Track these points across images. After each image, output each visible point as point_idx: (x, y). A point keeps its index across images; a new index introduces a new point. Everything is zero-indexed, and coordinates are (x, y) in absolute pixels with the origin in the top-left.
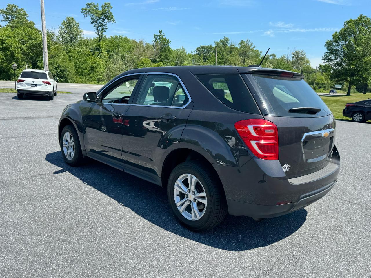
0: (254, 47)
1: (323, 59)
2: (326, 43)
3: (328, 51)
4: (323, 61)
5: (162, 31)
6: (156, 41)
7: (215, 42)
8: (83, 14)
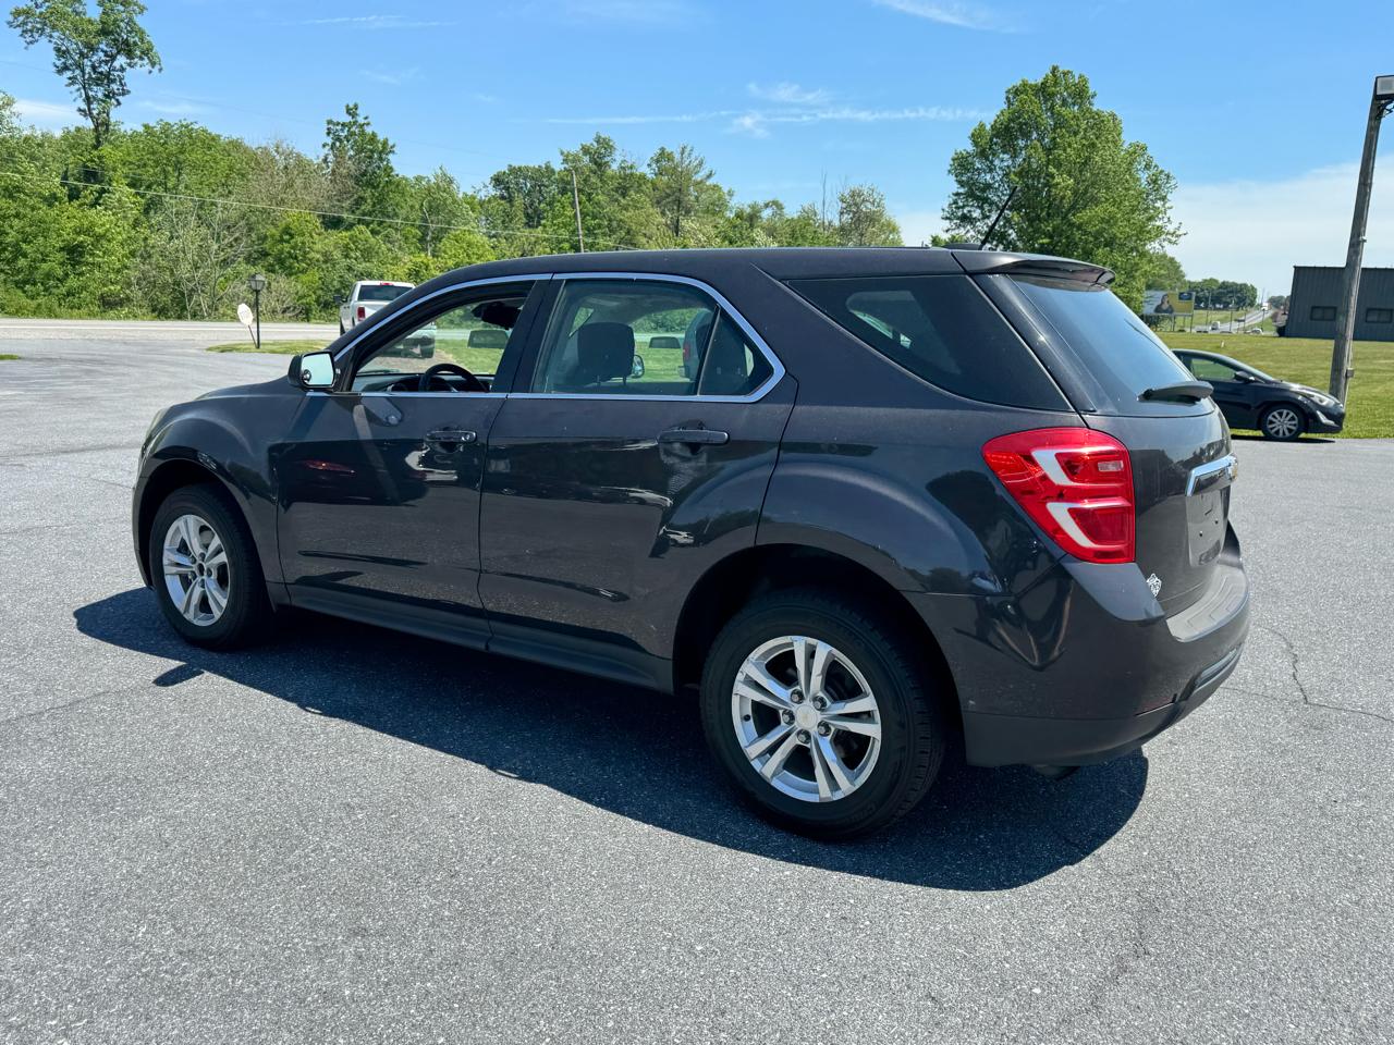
0: (710, 176)
1: (947, 218)
2: (953, 160)
3: (962, 190)
4: (947, 224)
5: (356, 107)
6: (338, 144)
7: (562, 153)
8: (19, 30)
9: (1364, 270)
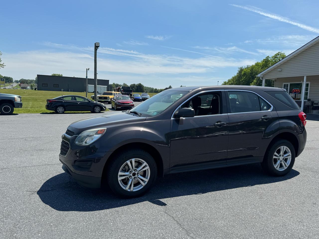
9: (97, 79)
